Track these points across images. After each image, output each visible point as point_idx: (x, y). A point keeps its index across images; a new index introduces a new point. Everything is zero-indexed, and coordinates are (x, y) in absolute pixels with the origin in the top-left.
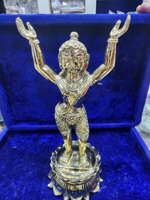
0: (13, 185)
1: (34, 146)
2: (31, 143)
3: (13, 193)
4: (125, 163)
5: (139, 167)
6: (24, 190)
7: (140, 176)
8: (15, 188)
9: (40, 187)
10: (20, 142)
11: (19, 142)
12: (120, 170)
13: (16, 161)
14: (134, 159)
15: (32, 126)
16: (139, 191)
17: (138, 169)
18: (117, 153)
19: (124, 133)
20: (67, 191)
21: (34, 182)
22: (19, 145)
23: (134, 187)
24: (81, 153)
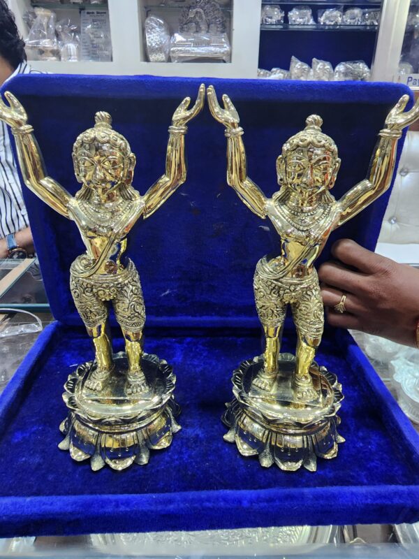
24: (300, 372)
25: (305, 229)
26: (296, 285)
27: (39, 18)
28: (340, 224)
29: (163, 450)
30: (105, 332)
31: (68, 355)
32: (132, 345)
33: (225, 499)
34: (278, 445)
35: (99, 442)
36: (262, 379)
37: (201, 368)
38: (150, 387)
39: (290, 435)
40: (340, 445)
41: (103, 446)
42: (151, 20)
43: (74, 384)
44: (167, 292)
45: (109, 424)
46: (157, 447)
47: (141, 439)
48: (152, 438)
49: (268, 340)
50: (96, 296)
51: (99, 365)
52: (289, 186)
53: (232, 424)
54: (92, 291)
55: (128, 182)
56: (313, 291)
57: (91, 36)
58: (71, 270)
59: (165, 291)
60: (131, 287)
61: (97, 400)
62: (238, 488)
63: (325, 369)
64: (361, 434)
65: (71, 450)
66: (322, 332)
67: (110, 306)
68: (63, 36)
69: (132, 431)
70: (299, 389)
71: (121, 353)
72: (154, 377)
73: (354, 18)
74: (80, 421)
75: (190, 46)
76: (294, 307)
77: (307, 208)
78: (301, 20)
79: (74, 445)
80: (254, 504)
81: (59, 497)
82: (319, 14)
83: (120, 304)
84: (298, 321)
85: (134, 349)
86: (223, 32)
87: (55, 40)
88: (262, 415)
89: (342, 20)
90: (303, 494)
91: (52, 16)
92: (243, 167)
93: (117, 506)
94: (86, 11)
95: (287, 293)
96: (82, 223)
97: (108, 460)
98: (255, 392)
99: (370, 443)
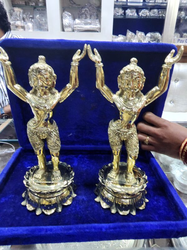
20: (115, 204)
24: (128, 171)
25: (130, 108)
26: (126, 132)
27: (15, 12)
28: (146, 105)
29: (68, 205)
30: (43, 152)
31: (26, 163)
32: (54, 158)
33: (95, 228)
34: (119, 203)
35: (39, 202)
36: (112, 174)
37: (86, 168)
38: (62, 177)
39: (124, 199)
40: (146, 203)
41: (41, 204)
42: (65, 13)
43: (29, 176)
44: (71, 134)
45: (44, 194)
46: (65, 204)
47: (58, 200)
48: (64, 200)
49: (114, 156)
50: (39, 137)
51: (40, 167)
52: (123, 89)
53: (99, 194)
54: (37, 135)
55: (53, 86)
56: (134, 135)
57: (39, 20)
58: (27, 125)
59: (70, 134)
60: (54, 132)
61: (39, 183)
62: (101, 223)
63: (140, 169)
64: (156, 198)
65: (27, 206)
66: (138, 153)
67: (45, 141)
68: (26, 20)
69: (54, 197)
70: (128, 178)
71: (50, 162)
72: (65, 173)
73: (154, 13)
74: (31, 193)
75: (82, 25)
76: (126, 142)
77: (131, 98)
78: (131, 14)
79: (28, 203)
80: (107, 230)
81: (21, 228)
82: (139, 12)
83: (49, 140)
84: (127, 148)
85: (55, 160)
86: (97, 19)
87: (23, 22)
88: (112, 190)
89: (149, 14)
90: (129, 225)
91: (22, 11)
92: (103, 80)
93: (46, 231)
94: (37, 9)
95: (123, 136)
96: (32, 105)
97: (43, 210)
98: (109, 180)
99: (160, 202)
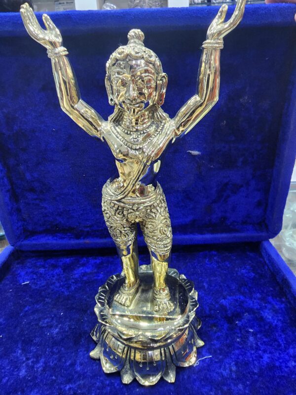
0: (18, 354)
1: (64, 280)
2: (59, 274)
3: (17, 371)
4: (250, 311)
5: (280, 318)
6: (42, 364)
7: (281, 335)
8: (23, 359)
9: (75, 357)
10: (37, 272)
11: (34, 274)
12: (241, 323)
13: (26, 309)
14: (270, 303)
15: (60, 242)
16: (281, 363)
17: (277, 322)
18: (234, 291)
19: (248, 253)
20: (129, 363)
21: (63, 349)
22: (34, 279)
23: (269, 355)
24: (157, 286)
25: (138, 148)
26: (138, 204)
36: (123, 295)
49: (123, 258)
56: (158, 208)
63: (185, 277)
76: (142, 225)
84: (146, 239)
88: (118, 334)
95: (131, 213)
